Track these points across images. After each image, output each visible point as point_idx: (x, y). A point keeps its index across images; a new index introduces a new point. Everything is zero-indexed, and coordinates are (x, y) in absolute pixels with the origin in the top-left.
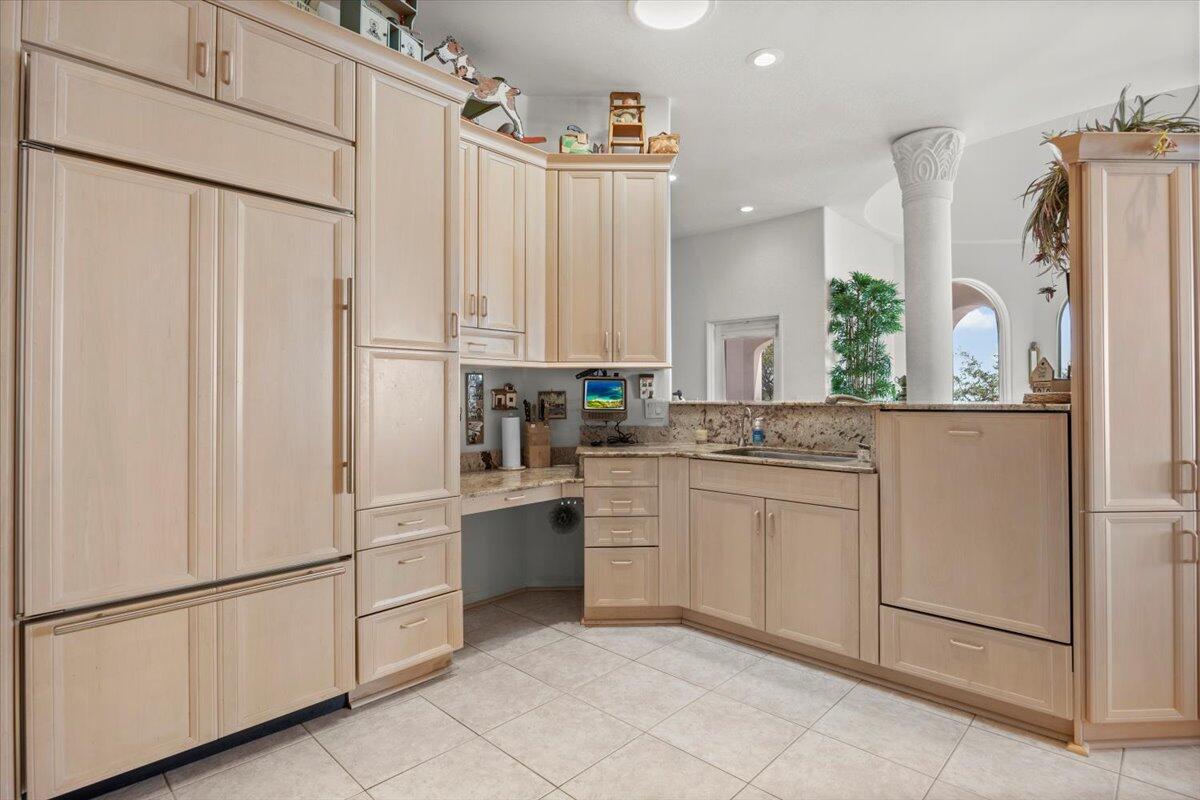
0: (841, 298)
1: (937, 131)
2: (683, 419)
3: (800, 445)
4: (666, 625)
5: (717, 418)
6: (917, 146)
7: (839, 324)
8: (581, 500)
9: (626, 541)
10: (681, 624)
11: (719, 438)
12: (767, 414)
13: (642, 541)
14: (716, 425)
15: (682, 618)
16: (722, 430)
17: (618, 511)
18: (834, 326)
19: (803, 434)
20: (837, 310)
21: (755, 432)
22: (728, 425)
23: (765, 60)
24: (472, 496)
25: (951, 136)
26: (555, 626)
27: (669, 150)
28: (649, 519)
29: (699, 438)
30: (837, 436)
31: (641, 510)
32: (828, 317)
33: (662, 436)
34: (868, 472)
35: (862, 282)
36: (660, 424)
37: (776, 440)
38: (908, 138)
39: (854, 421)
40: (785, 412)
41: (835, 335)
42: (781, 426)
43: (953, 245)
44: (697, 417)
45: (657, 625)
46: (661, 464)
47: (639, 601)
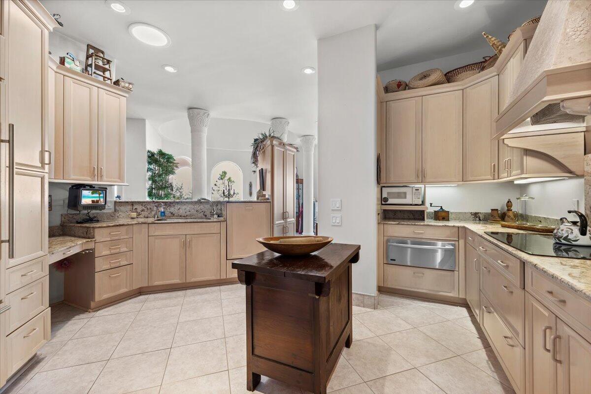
0: (152, 158)
1: (205, 111)
2: (122, 208)
3: (180, 216)
4: (135, 297)
5: (140, 208)
6: (198, 114)
7: (151, 169)
8: (93, 250)
9: (118, 265)
10: (141, 295)
11: (141, 216)
12: (166, 205)
13: (125, 263)
14: (139, 211)
15: (140, 292)
16: (142, 213)
17: (113, 251)
18: (149, 170)
19: (182, 212)
20: (150, 163)
21: (162, 212)
22: (146, 210)
23: (169, 69)
24: (53, 253)
25: (209, 114)
26: (74, 319)
27: (130, 89)
28: (128, 253)
29: (133, 216)
30: (195, 212)
31: (125, 249)
32: (147, 166)
33: (111, 216)
34: (224, 221)
35: (161, 153)
36: (110, 211)
37: (170, 215)
38: (196, 110)
39: (202, 207)
40: (174, 204)
41: (150, 173)
42: (172, 209)
43: (207, 150)
44: (130, 207)
45: (130, 299)
46: (134, 228)
47: (123, 290)
